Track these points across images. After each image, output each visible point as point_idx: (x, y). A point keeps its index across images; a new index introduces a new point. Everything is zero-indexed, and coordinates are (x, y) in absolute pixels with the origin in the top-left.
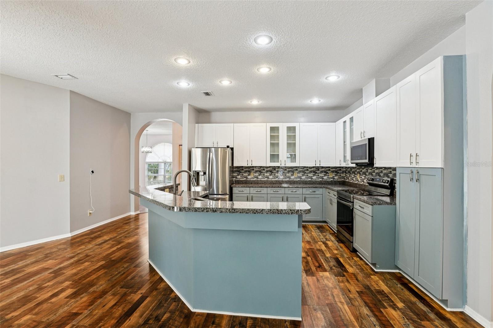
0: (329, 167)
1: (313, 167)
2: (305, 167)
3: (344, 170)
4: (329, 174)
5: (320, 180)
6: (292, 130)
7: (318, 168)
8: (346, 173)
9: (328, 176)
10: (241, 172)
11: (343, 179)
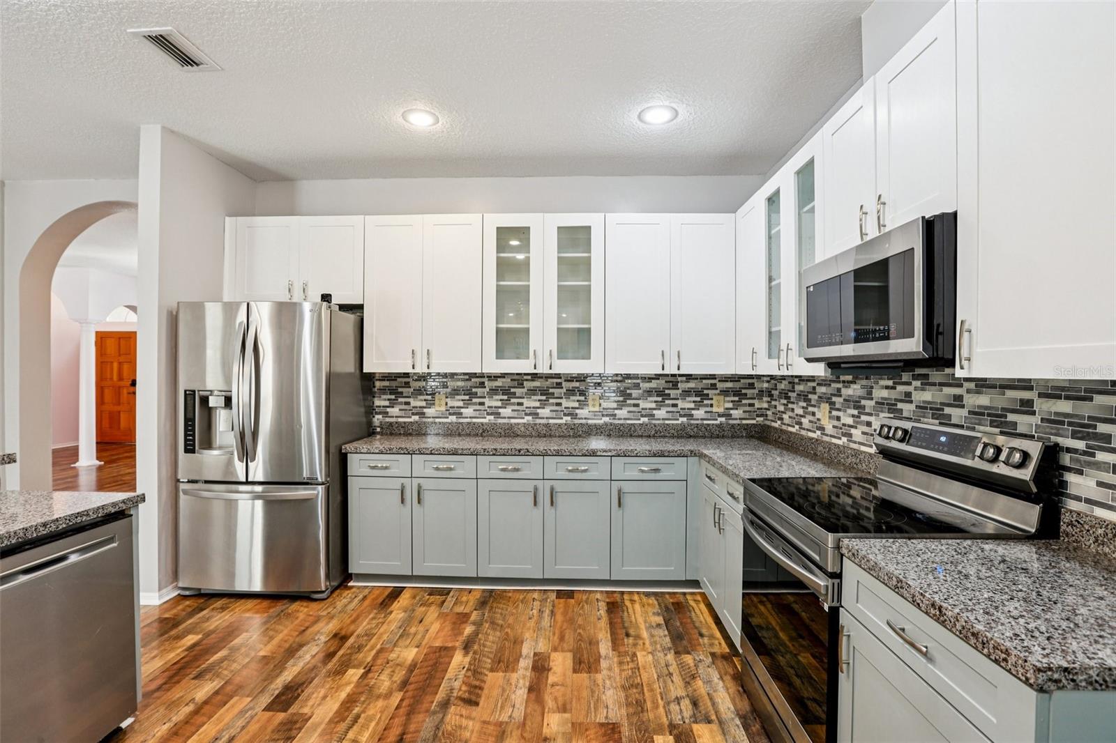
0: (713, 377)
1: (658, 377)
2: (628, 376)
3: (766, 385)
4: (712, 399)
5: (679, 422)
6: (575, 238)
7: (673, 381)
8: (771, 396)
9: (709, 409)
10: (402, 393)
11: (762, 419)
